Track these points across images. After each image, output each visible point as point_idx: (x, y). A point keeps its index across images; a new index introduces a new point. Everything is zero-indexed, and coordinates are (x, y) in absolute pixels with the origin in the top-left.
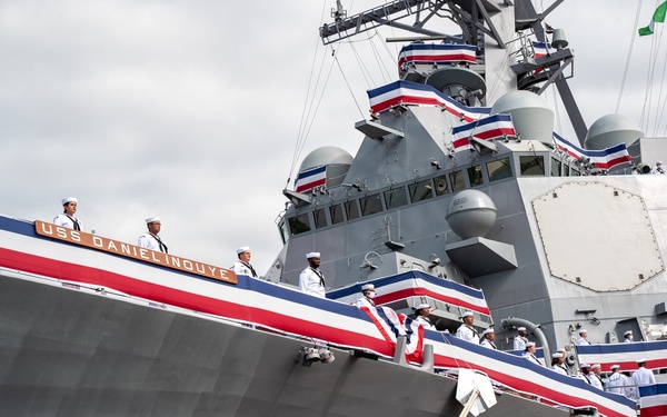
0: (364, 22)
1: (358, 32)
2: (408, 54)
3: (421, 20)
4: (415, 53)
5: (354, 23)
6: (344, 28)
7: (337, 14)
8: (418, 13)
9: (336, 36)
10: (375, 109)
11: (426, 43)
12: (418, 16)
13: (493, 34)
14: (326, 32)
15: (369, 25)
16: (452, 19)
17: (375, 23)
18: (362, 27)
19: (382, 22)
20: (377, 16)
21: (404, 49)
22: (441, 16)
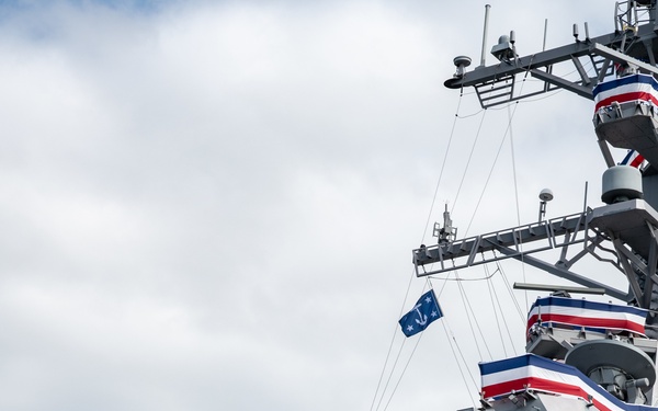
0: (481, 250)
1: (470, 263)
2: (544, 310)
3: (569, 257)
4: (555, 310)
5: (466, 249)
6: (451, 256)
7: (442, 232)
8: (565, 246)
10: (488, 391)
11: (574, 296)
12: (564, 252)
14: (422, 257)
15: (489, 255)
16: (617, 265)
17: (498, 254)
18: (478, 257)
19: (510, 254)
20: (502, 243)
21: (539, 302)
22: (600, 259)
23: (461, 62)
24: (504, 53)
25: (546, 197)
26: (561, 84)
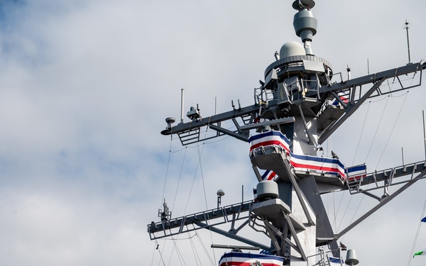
0: (186, 224)
1: (181, 232)
2: (229, 259)
3: (236, 228)
4: (235, 259)
5: (178, 223)
6: (169, 227)
7: (163, 214)
8: (233, 221)
9: (161, 233)
11: (244, 251)
12: (233, 225)
13: (298, 248)
14: (153, 228)
15: (190, 226)
16: (266, 234)
17: (196, 226)
18: (185, 228)
19: (203, 226)
20: (198, 220)
21: (226, 255)
22: (257, 231)
23: (169, 121)
24: (194, 115)
25: (220, 194)
26: (226, 132)
